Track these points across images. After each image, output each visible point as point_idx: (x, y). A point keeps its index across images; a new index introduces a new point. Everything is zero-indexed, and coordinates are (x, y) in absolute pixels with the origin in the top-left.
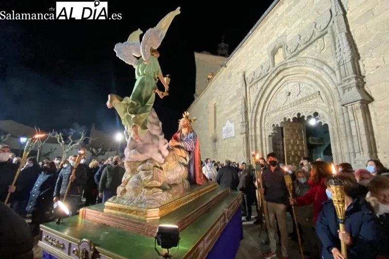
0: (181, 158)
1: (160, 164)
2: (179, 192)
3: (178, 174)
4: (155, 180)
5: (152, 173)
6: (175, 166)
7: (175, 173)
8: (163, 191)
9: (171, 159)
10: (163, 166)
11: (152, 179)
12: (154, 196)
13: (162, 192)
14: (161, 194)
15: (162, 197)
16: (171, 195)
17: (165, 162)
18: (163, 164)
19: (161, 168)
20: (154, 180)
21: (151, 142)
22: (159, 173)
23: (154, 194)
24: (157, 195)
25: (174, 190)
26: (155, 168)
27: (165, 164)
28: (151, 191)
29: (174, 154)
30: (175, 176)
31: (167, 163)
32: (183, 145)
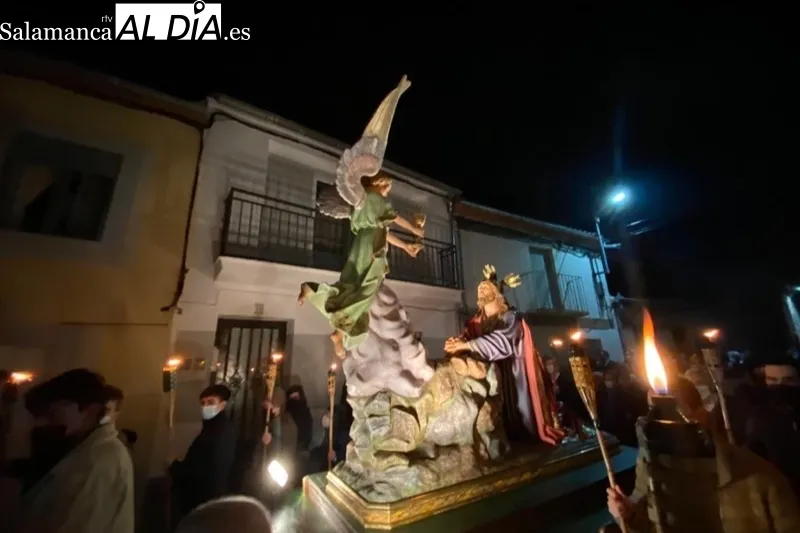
0: (469, 381)
1: (407, 400)
2: (460, 466)
3: (457, 424)
4: (396, 437)
5: (388, 422)
6: (450, 402)
7: (449, 418)
8: (410, 465)
9: (439, 385)
10: (416, 406)
11: (389, 436)
12: (388, 475)
13: (405, 468)
14: (403, 472)
15: (406, 478)
16: (430, 476)
17: (422, 394)
18: (417, 399)
19: (412, 411)
20: (392, 437)
21: (379, 356)
22: (403, 422)
23: (390, 470)
24: (395, 472)
25: (445, 462)
26: (395, 410)
27: (423, 401)
28: (385, 462)
29: (448, 375)
30: (449, 426)
31: (428, 396)
32: (478, 350)
